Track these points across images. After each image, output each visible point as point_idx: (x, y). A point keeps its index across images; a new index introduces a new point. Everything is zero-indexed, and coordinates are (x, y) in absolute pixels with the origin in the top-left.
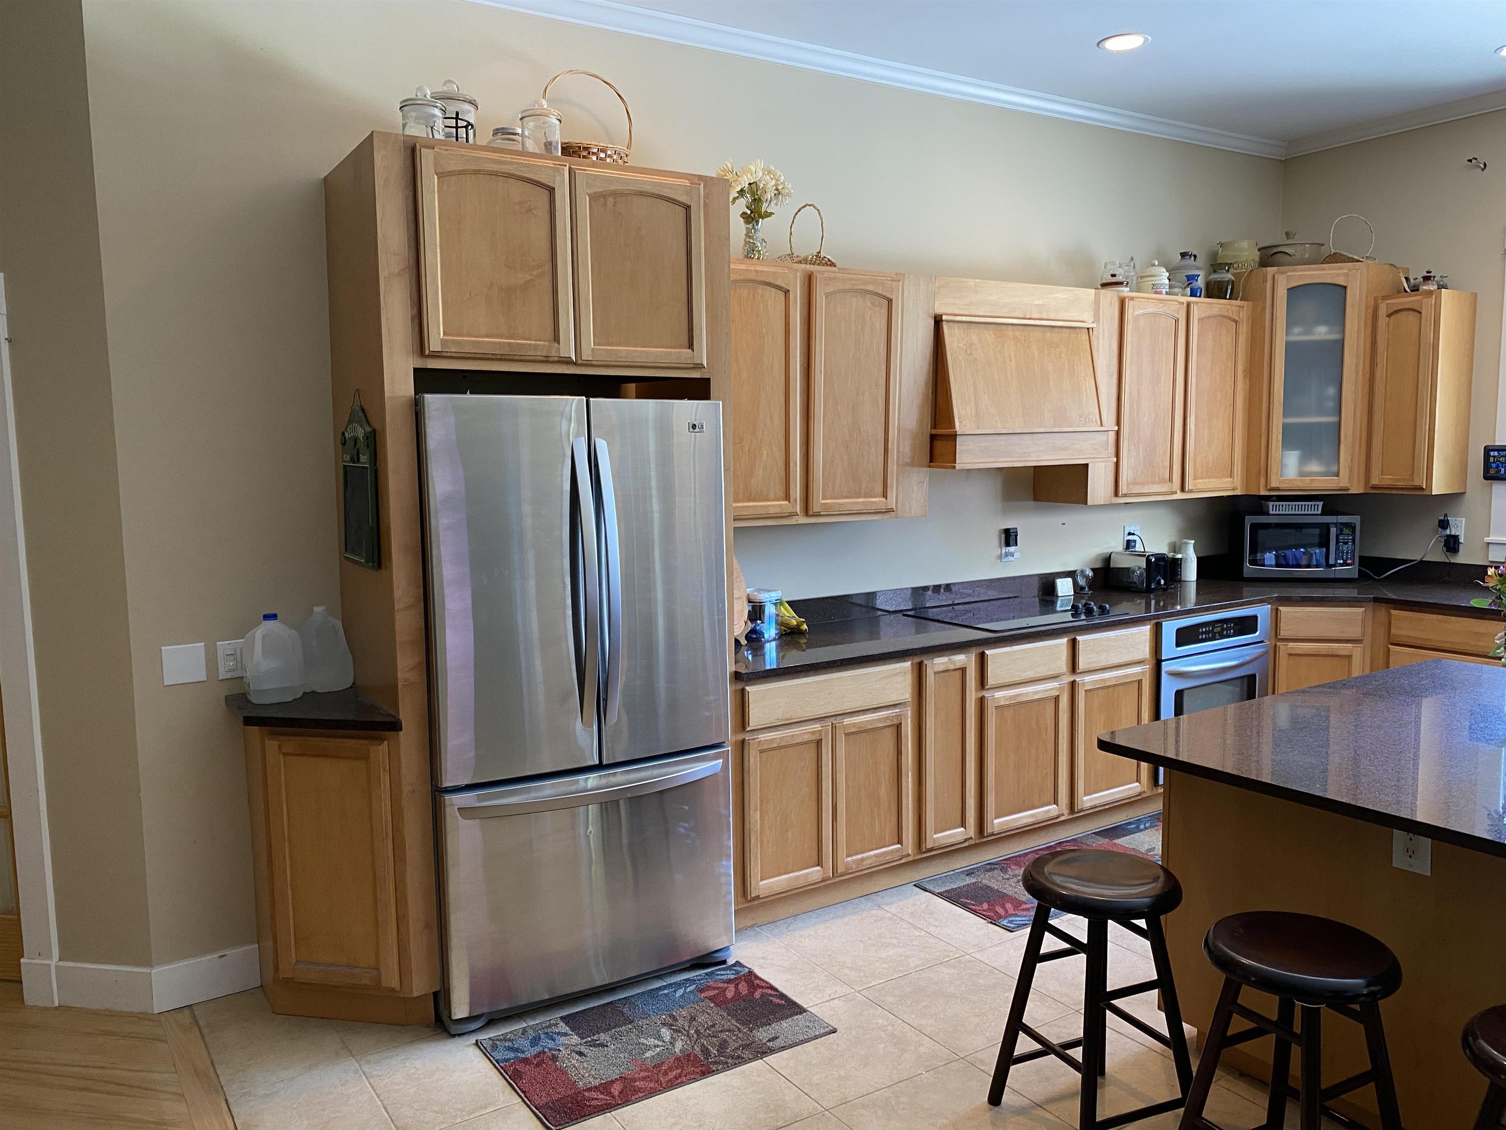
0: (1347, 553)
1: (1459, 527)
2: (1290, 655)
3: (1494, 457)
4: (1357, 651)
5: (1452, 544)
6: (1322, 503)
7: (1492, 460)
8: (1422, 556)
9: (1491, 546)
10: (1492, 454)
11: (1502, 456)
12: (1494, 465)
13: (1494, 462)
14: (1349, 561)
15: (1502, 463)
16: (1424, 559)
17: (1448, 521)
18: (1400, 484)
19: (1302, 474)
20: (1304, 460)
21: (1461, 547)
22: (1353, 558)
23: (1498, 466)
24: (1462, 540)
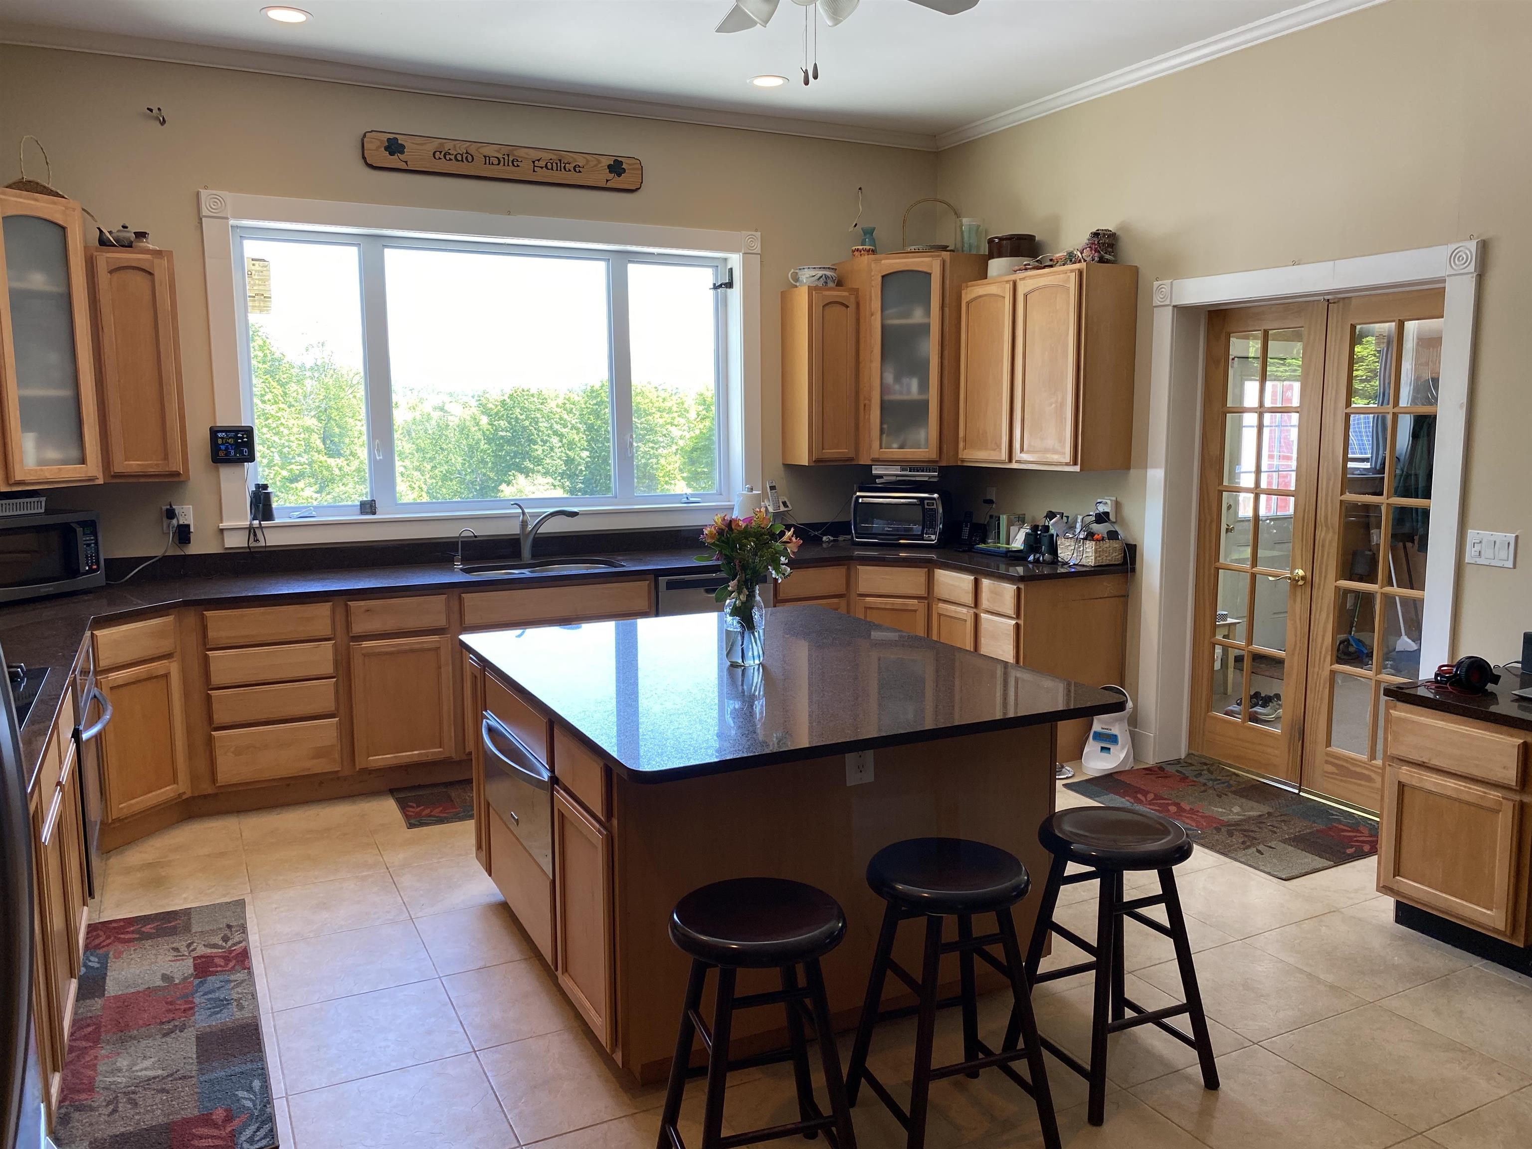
0: (91, 556)
1: (187, 514)
2: (111, 688)
3: (222, 438)
4: (173, 668)
5: (183, 534)
6: (45, 498)
7: (220, 441)
8: (163, 551)
9: (225, 533)
10: (219, 435)
11: (230, 438)
12: (223, 447)
13: (223, 444)
14: (95, 567)
15: (232, 445)
16: (167, 554)
17: (174, 510)
18: (152, 470)
19: (42, 462)
20: (40, 444)
21: (193, 537)
22: (98, 563)
23: (227, 448)
24: (192, 530)
